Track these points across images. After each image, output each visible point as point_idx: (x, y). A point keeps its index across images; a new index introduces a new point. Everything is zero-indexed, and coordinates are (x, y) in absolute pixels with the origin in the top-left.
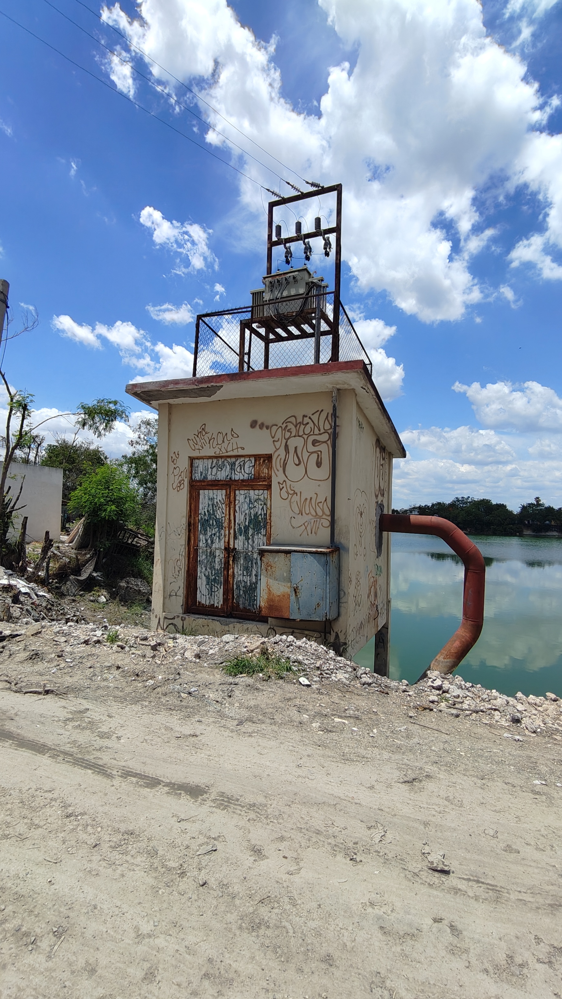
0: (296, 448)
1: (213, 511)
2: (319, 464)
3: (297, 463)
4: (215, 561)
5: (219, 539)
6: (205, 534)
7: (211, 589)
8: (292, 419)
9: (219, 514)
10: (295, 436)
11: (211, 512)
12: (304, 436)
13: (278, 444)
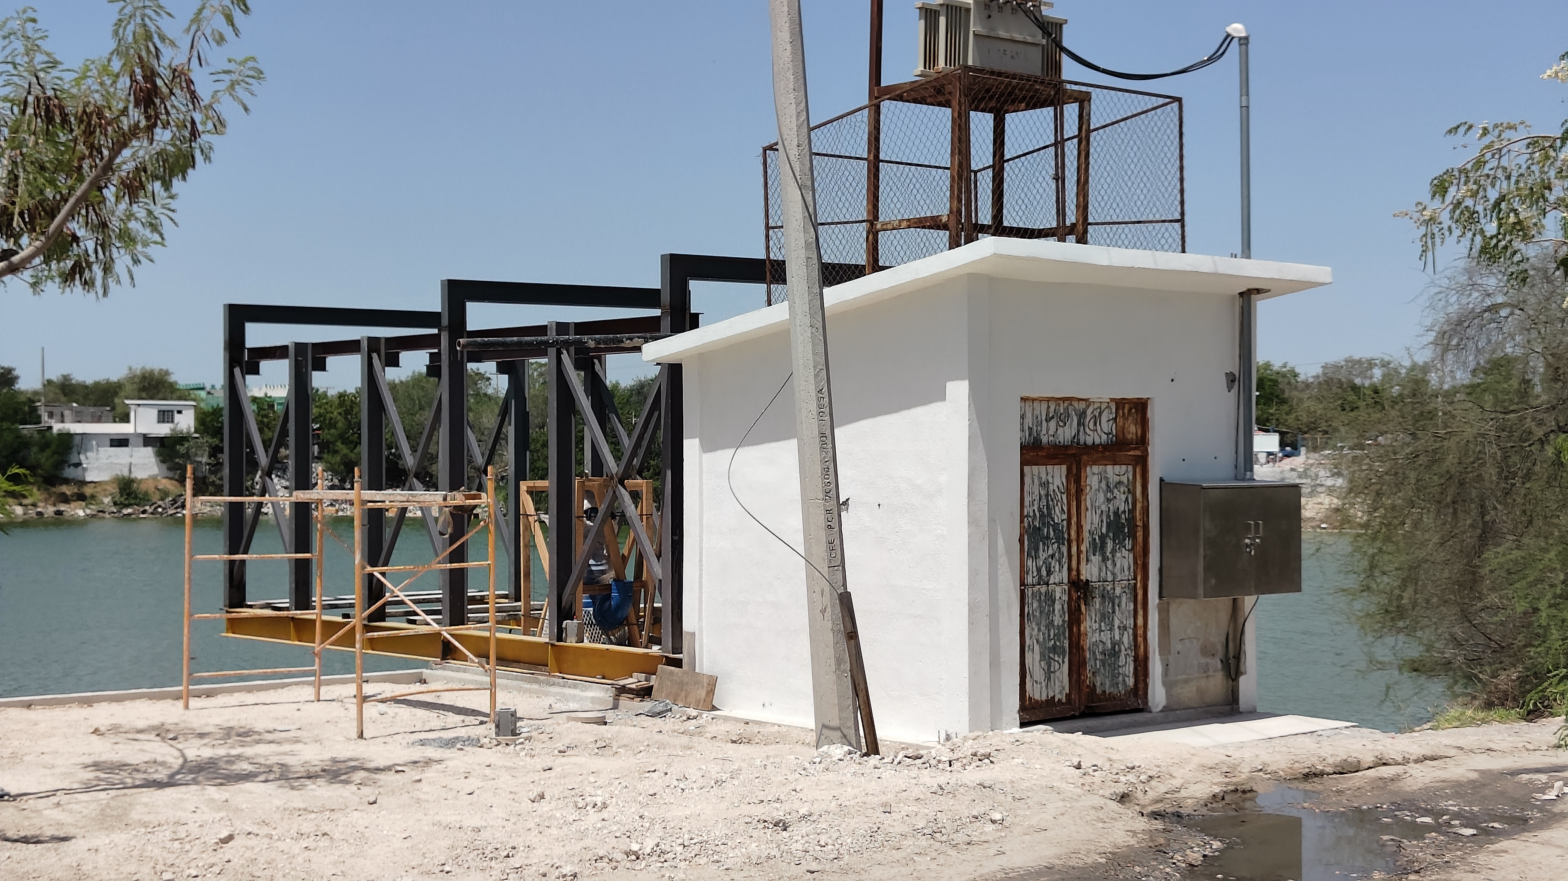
1: (1048, 508)
4: (1054, 610)
5: (1060, 564)
7: (1049, 666)
9: (1059, 516)
11: (1045, 510)
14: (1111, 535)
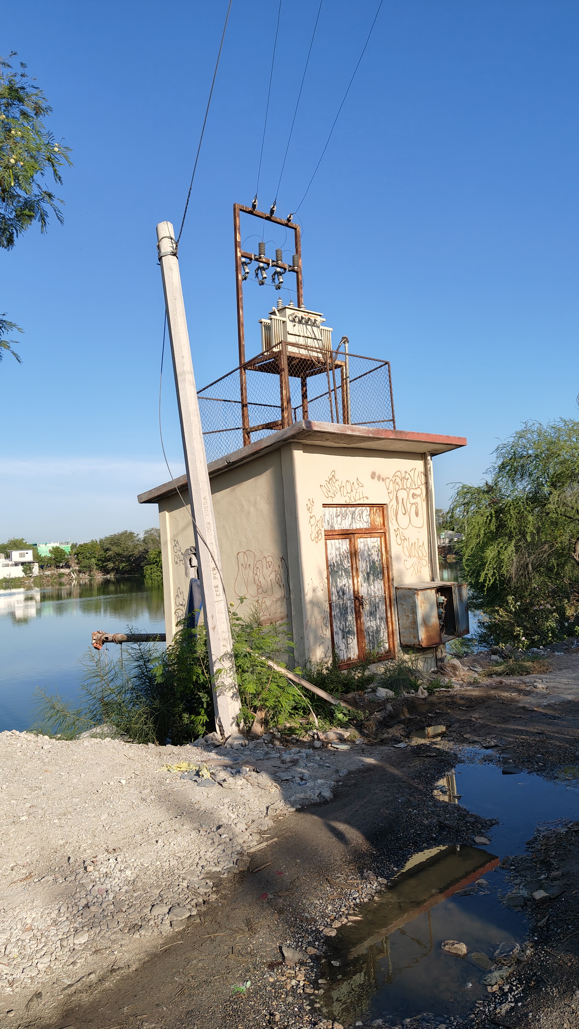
0: (403, 499)
1: (341, 561)
2: (417, 514)
3: (404, 513)
4: (347, 612)
5: (349, 589)
6: (336, 586)
7: (347, 641)
8: (398, 474)
9: (346, 564)
10: (401, 489)
11: (339, 562)
12: (407, 489)
13: (391, 495)
14: (372, 572)
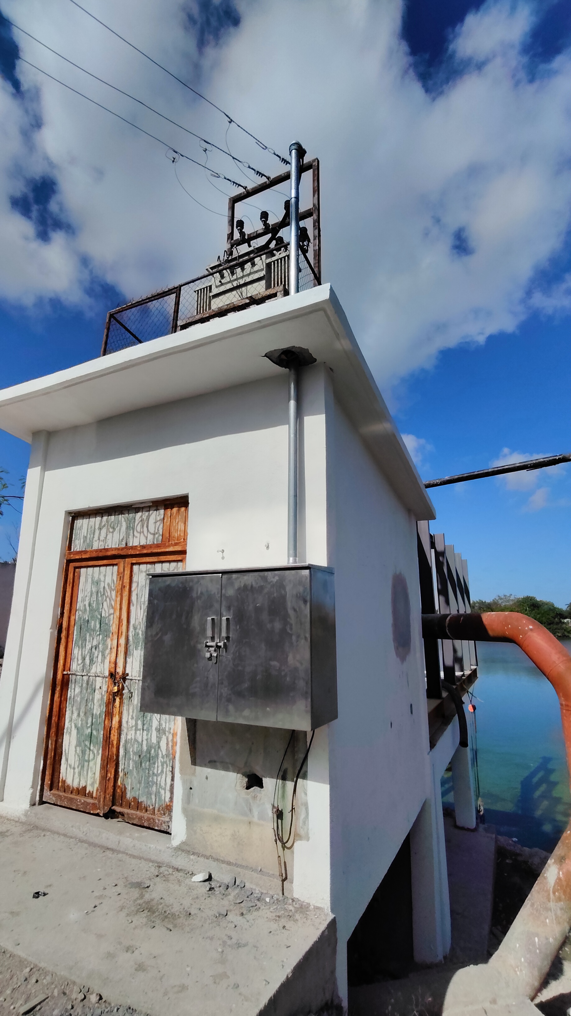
1: (98, 604)
4: (93, 699)
5: (103, 655)
6: (83, 647)
7: (84, 754)
9: (106, 610)
11: (94, 605)
